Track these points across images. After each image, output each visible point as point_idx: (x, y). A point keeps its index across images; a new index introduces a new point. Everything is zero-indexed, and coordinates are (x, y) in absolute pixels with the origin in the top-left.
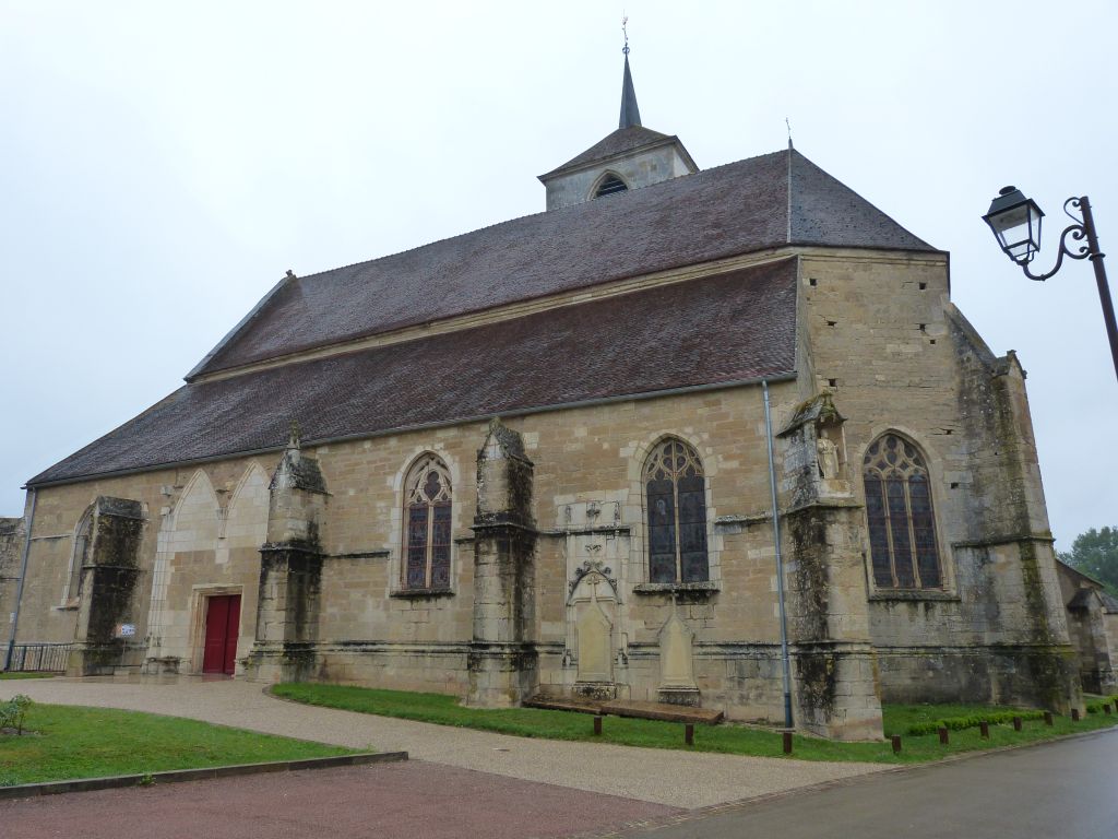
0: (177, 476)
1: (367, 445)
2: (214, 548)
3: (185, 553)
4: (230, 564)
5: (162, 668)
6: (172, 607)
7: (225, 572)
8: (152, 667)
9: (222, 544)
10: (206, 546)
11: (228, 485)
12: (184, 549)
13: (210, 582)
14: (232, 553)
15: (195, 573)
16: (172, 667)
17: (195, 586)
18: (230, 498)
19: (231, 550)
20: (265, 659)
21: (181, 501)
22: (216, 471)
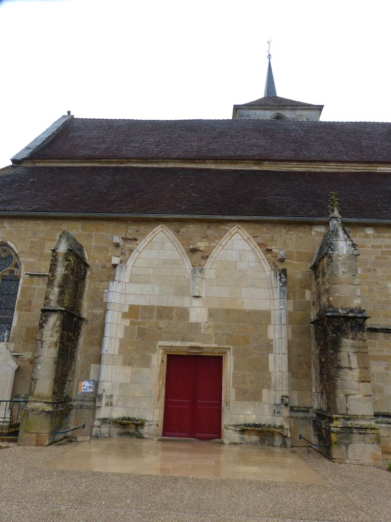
0: (127, 228)
1: (370, 231)
2: (186, 305)
3: (144, 307)
4: (211, 324)
5: (116, 430)
6: (128, 363)
7: (202, 331)
8: (105, 430)
9: (196, 303)
10: (175, 302)
11: (202, 245)
12: (142, 302)
13: (183, 340)
14: (212, 314)
15: (160, 329)
16: (132, 430)
17: (160, 343)
18: (205, 258)
19: (209, 310)
20: (356, 437)
21: (135, 254)
22: (183, 230)
